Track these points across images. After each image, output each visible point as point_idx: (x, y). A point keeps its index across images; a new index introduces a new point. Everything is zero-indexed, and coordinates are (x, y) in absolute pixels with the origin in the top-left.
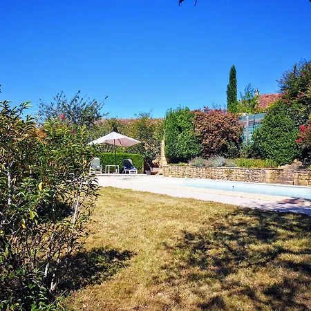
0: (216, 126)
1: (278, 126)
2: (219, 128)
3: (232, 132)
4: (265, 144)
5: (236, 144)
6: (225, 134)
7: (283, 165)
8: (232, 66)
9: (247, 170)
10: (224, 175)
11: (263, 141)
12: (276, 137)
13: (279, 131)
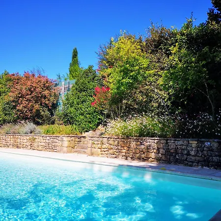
0: (30, 90)
1: (84, 91)
2: (32, 92)
3: (45, 97)
4: (72, 109)
5: (49, 110)
6: (37, 99)
7: (87, 131)
8: (74, 48)
9: (48, 138)
10: (28, 144)
11: (72, 106)
12: (82, 102)
13: (84, 96)
